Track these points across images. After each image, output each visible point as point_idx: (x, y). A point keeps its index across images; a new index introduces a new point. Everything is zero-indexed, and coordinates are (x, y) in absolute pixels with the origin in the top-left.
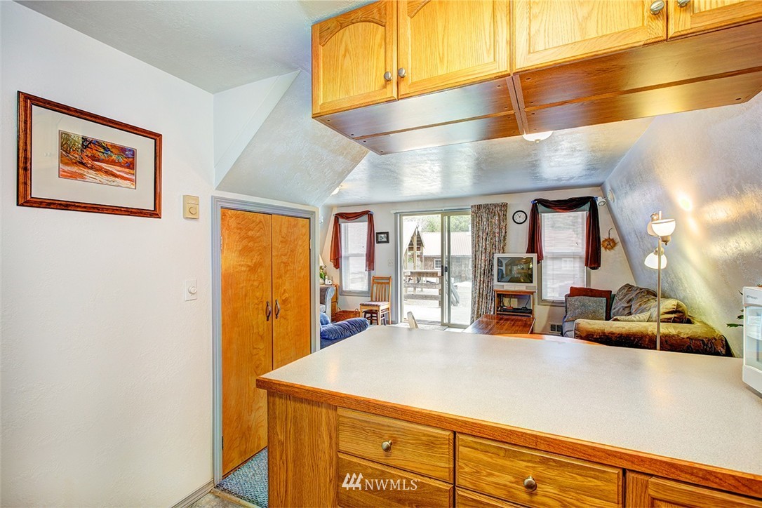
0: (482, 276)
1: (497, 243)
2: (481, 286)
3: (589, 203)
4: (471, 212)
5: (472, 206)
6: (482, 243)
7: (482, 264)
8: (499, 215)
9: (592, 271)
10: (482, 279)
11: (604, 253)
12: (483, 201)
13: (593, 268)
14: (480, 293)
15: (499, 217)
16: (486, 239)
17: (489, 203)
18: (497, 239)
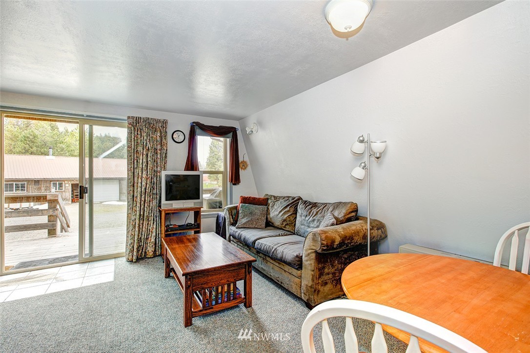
0: (143, 196)
1: (159, 161)
2: (142, 207)
3: (232, 133)
4: (127, 124)
5: (129, 117)
6: (142, 159)
7: (143, 182)
8: (161, 131)
9: (234, 186)
10: (143, 199)
11: (242, 172)
12: (143, 114)
13: (234, 184)
14: (140, 215)
15: (161, 134)
16: (147, 155)
17: (150, 117)
18: (159, 156)
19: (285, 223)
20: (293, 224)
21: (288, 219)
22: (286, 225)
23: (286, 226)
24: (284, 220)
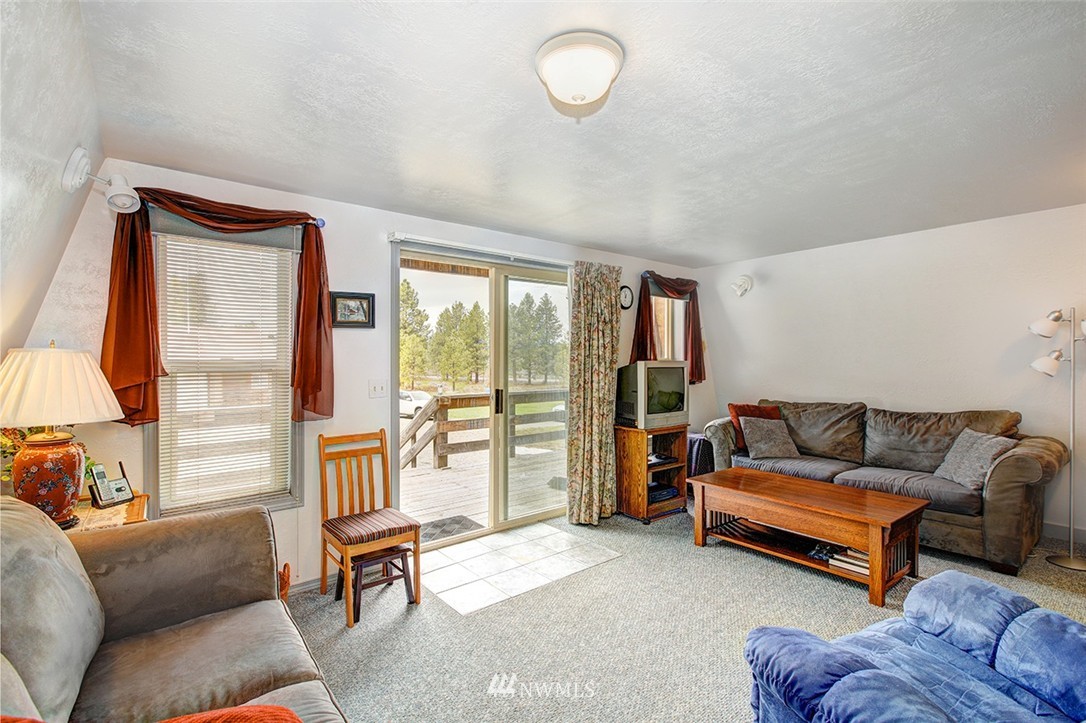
5: (577, 263)
8: (614, 288)
19: (840, 449)
20: (860, 449)
21: (848, 441)
22: (842, 451)
23: (844, 453)
24: (839, 444)
